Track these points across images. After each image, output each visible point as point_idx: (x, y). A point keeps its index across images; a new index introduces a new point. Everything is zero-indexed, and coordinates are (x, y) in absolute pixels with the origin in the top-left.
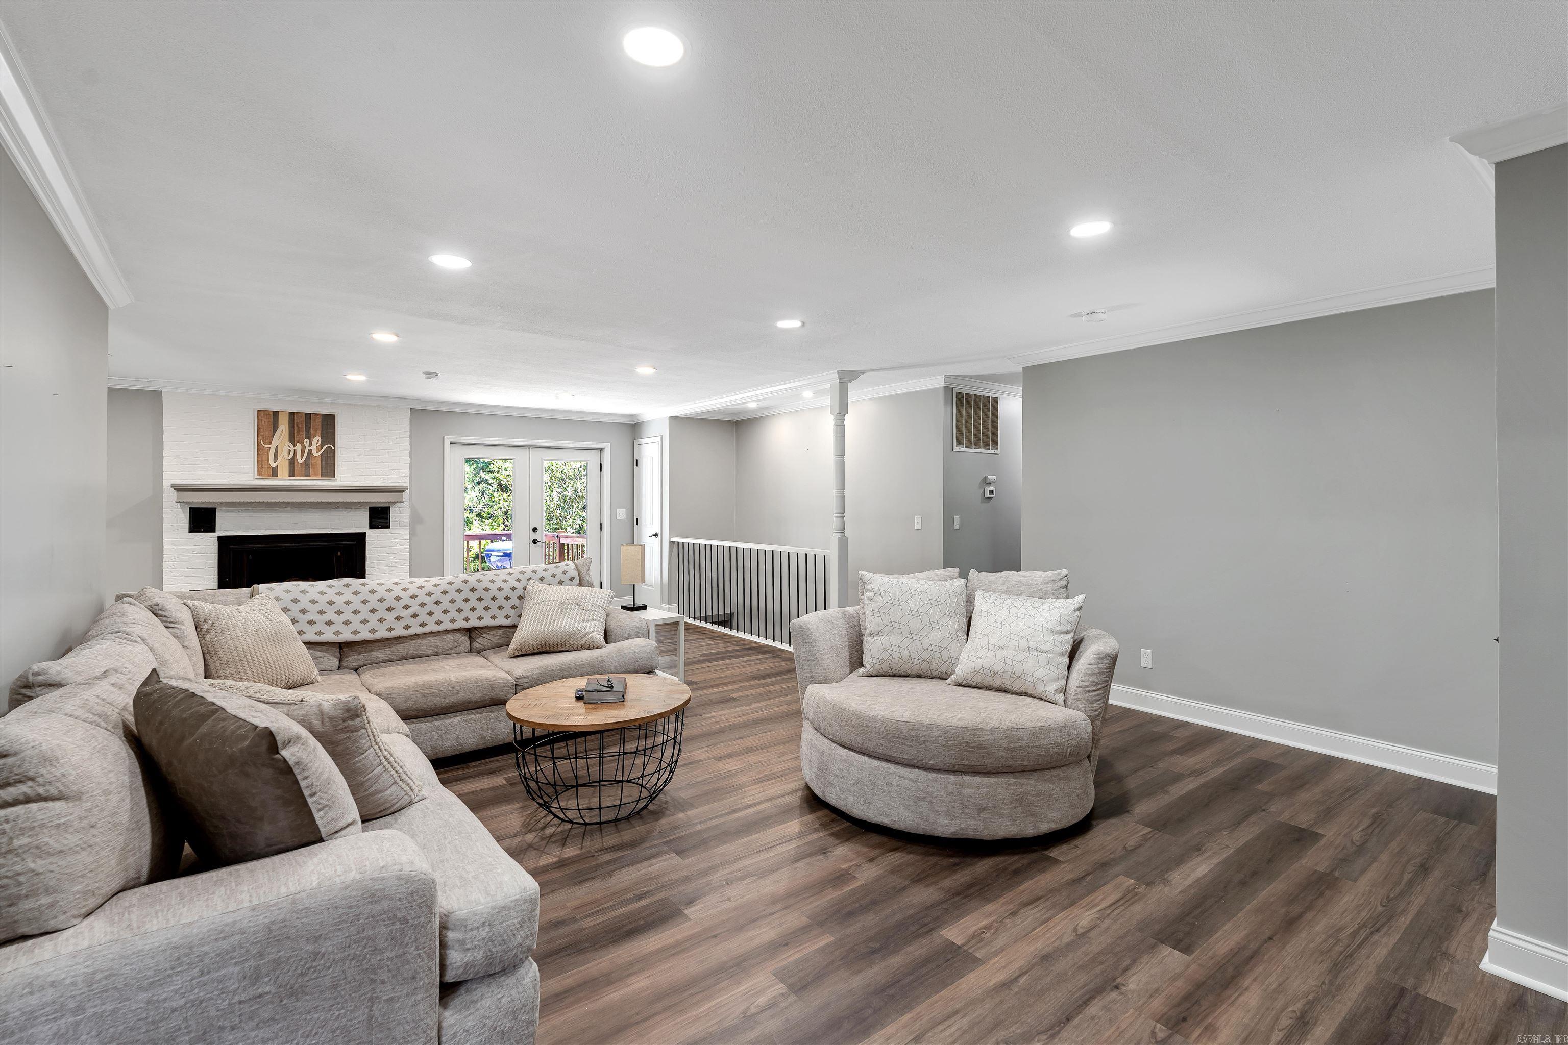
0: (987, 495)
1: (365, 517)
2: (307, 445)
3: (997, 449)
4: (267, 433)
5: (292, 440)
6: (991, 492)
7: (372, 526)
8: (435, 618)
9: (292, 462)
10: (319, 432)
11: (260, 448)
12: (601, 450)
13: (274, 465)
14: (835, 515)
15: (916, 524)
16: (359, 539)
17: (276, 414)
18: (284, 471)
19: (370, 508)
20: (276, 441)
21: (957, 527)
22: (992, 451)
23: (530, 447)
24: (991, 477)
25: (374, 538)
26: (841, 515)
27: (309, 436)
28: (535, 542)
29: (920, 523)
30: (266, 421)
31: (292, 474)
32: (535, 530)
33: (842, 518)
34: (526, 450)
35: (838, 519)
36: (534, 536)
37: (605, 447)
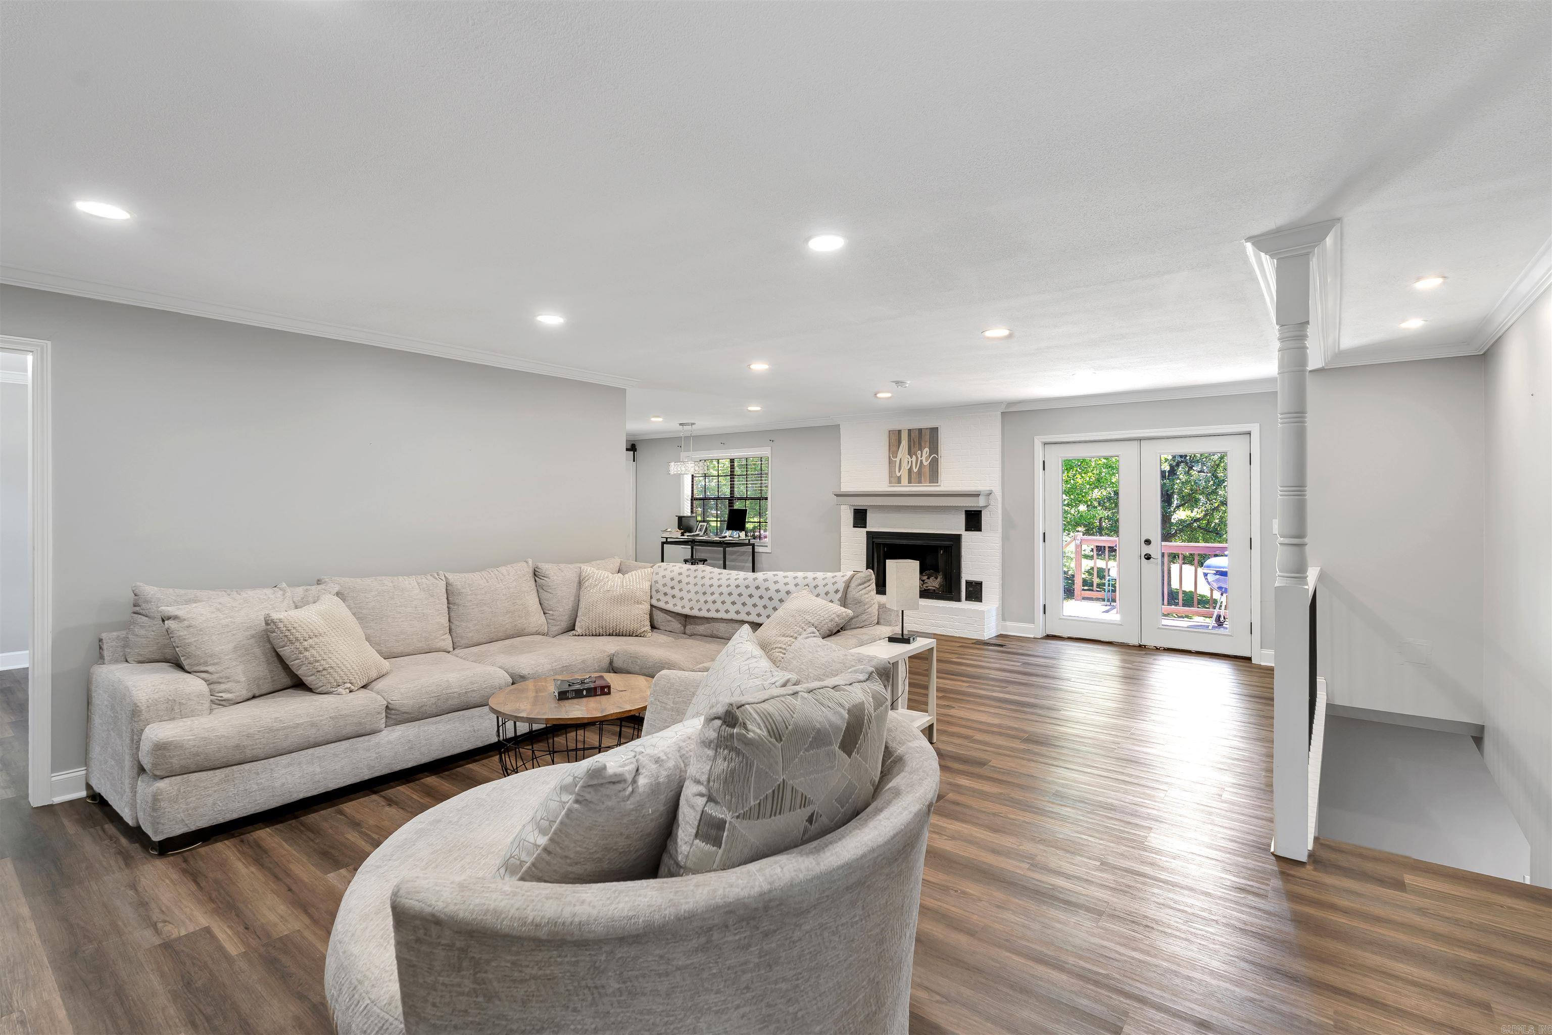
1: (961, 519)
2: (919, 456)
4: (895, 449)
5: (910, 454)
7: (968, 529)
8: (747, 609)
9: (910, 470)
10: (928, 444)
11: (891, 462)
12: (1248, 434)
13: (898, 475)
16: (956, 539)
17: (900, 431)
18: (905, 480)
19: (966, 511)
20: (900, 455)
23: (1140, 440)
25: (969, 540)
27: (921, 449)
28: (1148, 557)
30: (894, 438)
31: (910, 482)
32: (1148, 542)
34: (1136, 443)
36: (1146, 550)
37: (1255, 429)
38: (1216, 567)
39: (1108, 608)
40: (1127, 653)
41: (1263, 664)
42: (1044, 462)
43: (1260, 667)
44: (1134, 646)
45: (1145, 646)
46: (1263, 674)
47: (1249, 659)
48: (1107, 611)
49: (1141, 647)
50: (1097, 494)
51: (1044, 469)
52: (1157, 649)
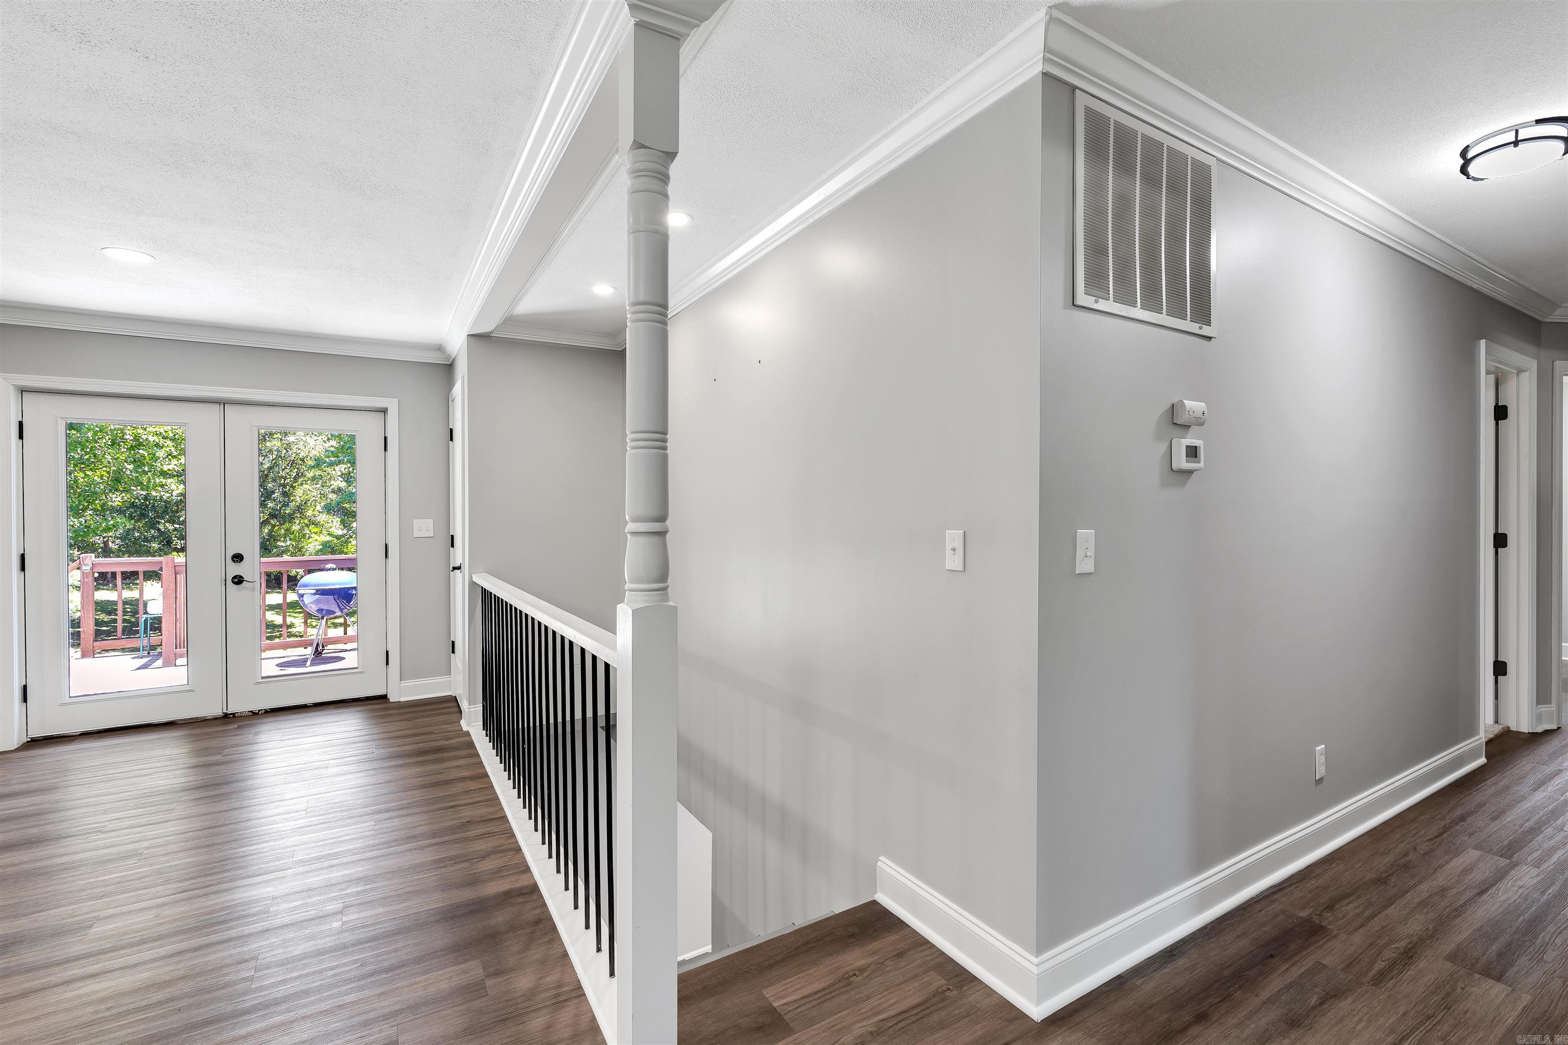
0: (1181, 461)
3: (1209, 324)
6: (1193, 452)
12: (384, 411)
14: (631, 527)
15: (949, 552)
21: (1085, 565)
22: (1194, 327)
23: (223, 403)
24: (1194, 406)
26: (656, 527)
28: (238, 580)
29: (960, 552)
32: (238, 558)
33: (656, 540)
34: (216, 409)
35: (642, 540)
36: (235, 569)
37: (392, 405)
38: (315, 585)
39: (145, 660)
40: (206, 734)
41: (402, 700)
42: (21, 424)
43: (400, 705)
44: (215, 719)
45: (234, 714)
46: (411, 715)
47: (384, 697)
48: (145, 666)
49: (227, 718)
50: (117, 500)
51: (21, 436)
52: (254, 714)
